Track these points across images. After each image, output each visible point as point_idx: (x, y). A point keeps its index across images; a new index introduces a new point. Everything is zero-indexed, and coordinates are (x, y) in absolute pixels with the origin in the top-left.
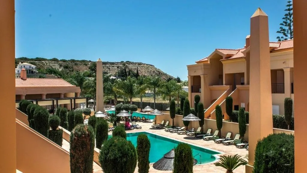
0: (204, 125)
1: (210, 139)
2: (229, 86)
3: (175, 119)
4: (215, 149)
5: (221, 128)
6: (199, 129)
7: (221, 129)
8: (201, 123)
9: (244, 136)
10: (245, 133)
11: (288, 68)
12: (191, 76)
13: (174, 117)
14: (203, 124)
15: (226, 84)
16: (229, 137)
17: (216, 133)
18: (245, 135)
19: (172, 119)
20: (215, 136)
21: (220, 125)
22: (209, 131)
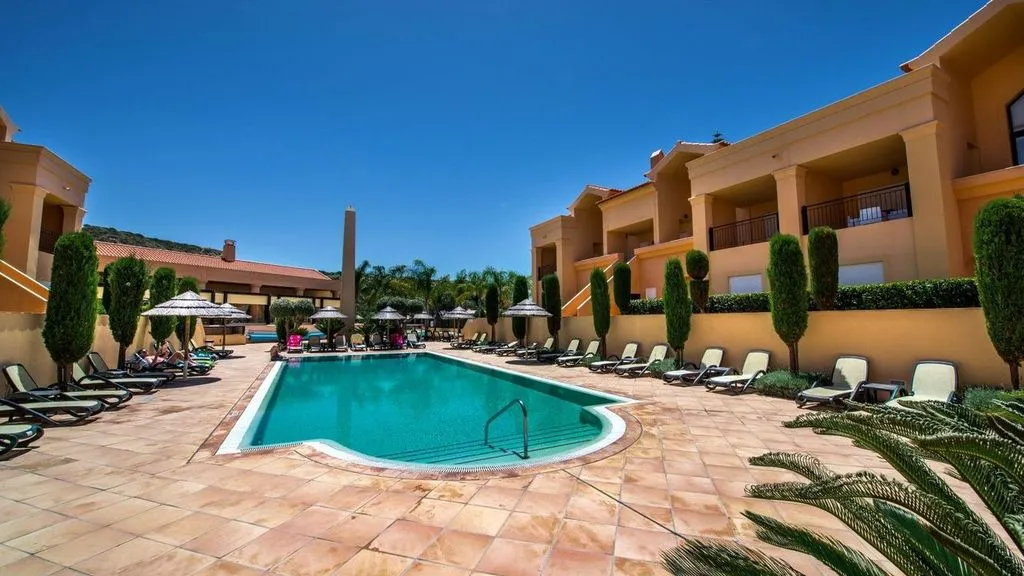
0: (559, 332)
1: (575, 363)
2: (616, 255)
3: (496, 326)
4: (594, 387)
5: (607, 332)
6: (549, 344)
7: (607, 336)
8: (554, 325)
9: (682, 348)
10: (686, 339)
11: (790, 166)
12: (537, 248)
13: (496, 322)
14: (559, 328)
15: (609, 253)
16: (633, 355)
17: (593, 347)
18: (686, 343)
19: (491, 327)
20: (591, 356)
21: (603, 325)
22: (574, 345)
